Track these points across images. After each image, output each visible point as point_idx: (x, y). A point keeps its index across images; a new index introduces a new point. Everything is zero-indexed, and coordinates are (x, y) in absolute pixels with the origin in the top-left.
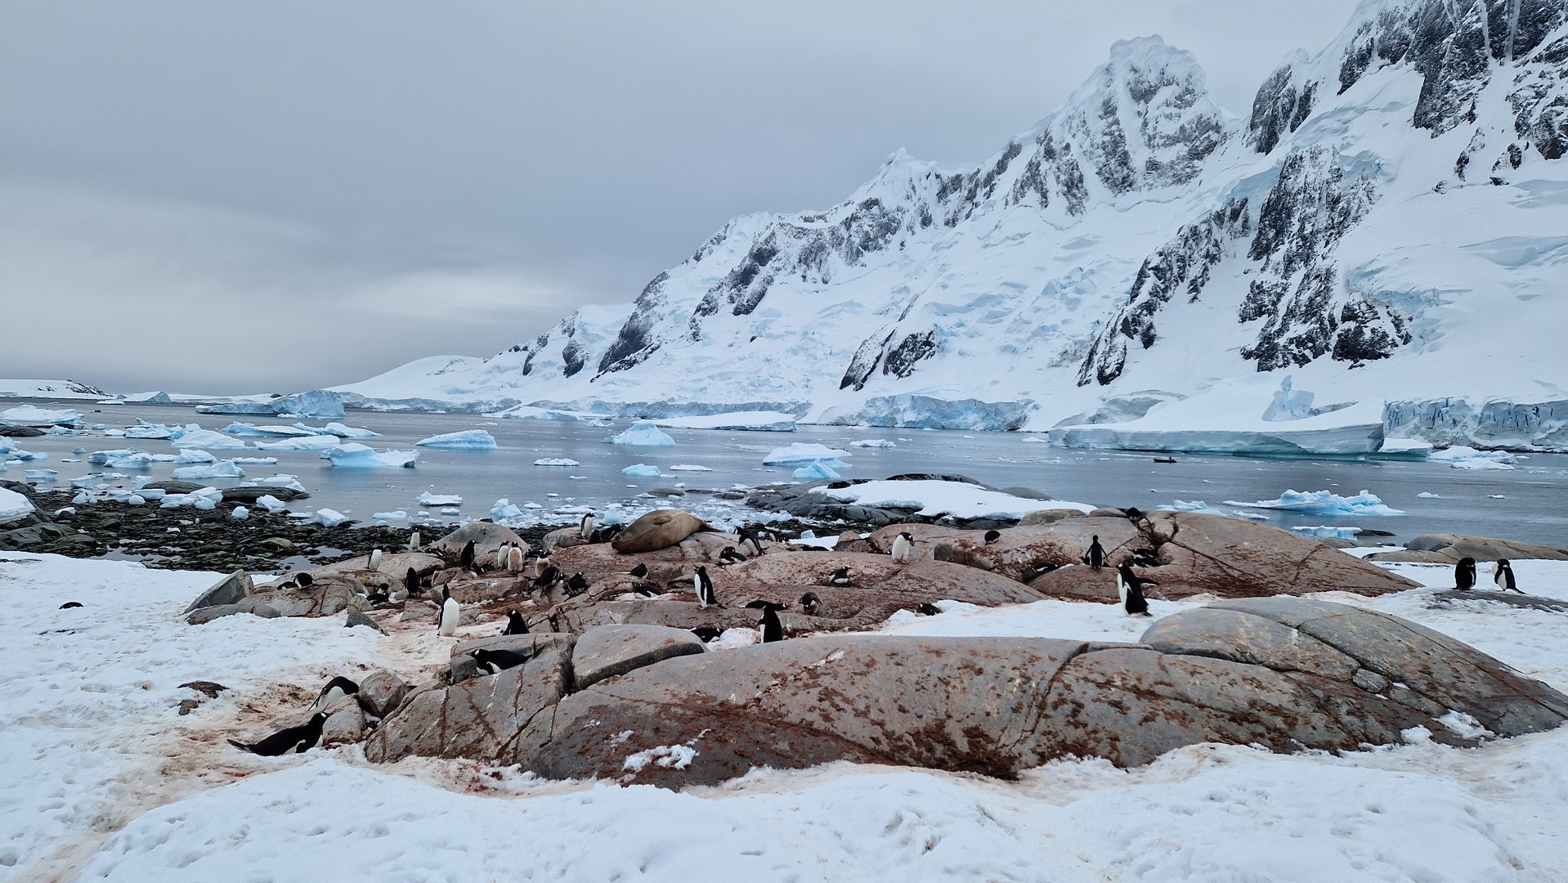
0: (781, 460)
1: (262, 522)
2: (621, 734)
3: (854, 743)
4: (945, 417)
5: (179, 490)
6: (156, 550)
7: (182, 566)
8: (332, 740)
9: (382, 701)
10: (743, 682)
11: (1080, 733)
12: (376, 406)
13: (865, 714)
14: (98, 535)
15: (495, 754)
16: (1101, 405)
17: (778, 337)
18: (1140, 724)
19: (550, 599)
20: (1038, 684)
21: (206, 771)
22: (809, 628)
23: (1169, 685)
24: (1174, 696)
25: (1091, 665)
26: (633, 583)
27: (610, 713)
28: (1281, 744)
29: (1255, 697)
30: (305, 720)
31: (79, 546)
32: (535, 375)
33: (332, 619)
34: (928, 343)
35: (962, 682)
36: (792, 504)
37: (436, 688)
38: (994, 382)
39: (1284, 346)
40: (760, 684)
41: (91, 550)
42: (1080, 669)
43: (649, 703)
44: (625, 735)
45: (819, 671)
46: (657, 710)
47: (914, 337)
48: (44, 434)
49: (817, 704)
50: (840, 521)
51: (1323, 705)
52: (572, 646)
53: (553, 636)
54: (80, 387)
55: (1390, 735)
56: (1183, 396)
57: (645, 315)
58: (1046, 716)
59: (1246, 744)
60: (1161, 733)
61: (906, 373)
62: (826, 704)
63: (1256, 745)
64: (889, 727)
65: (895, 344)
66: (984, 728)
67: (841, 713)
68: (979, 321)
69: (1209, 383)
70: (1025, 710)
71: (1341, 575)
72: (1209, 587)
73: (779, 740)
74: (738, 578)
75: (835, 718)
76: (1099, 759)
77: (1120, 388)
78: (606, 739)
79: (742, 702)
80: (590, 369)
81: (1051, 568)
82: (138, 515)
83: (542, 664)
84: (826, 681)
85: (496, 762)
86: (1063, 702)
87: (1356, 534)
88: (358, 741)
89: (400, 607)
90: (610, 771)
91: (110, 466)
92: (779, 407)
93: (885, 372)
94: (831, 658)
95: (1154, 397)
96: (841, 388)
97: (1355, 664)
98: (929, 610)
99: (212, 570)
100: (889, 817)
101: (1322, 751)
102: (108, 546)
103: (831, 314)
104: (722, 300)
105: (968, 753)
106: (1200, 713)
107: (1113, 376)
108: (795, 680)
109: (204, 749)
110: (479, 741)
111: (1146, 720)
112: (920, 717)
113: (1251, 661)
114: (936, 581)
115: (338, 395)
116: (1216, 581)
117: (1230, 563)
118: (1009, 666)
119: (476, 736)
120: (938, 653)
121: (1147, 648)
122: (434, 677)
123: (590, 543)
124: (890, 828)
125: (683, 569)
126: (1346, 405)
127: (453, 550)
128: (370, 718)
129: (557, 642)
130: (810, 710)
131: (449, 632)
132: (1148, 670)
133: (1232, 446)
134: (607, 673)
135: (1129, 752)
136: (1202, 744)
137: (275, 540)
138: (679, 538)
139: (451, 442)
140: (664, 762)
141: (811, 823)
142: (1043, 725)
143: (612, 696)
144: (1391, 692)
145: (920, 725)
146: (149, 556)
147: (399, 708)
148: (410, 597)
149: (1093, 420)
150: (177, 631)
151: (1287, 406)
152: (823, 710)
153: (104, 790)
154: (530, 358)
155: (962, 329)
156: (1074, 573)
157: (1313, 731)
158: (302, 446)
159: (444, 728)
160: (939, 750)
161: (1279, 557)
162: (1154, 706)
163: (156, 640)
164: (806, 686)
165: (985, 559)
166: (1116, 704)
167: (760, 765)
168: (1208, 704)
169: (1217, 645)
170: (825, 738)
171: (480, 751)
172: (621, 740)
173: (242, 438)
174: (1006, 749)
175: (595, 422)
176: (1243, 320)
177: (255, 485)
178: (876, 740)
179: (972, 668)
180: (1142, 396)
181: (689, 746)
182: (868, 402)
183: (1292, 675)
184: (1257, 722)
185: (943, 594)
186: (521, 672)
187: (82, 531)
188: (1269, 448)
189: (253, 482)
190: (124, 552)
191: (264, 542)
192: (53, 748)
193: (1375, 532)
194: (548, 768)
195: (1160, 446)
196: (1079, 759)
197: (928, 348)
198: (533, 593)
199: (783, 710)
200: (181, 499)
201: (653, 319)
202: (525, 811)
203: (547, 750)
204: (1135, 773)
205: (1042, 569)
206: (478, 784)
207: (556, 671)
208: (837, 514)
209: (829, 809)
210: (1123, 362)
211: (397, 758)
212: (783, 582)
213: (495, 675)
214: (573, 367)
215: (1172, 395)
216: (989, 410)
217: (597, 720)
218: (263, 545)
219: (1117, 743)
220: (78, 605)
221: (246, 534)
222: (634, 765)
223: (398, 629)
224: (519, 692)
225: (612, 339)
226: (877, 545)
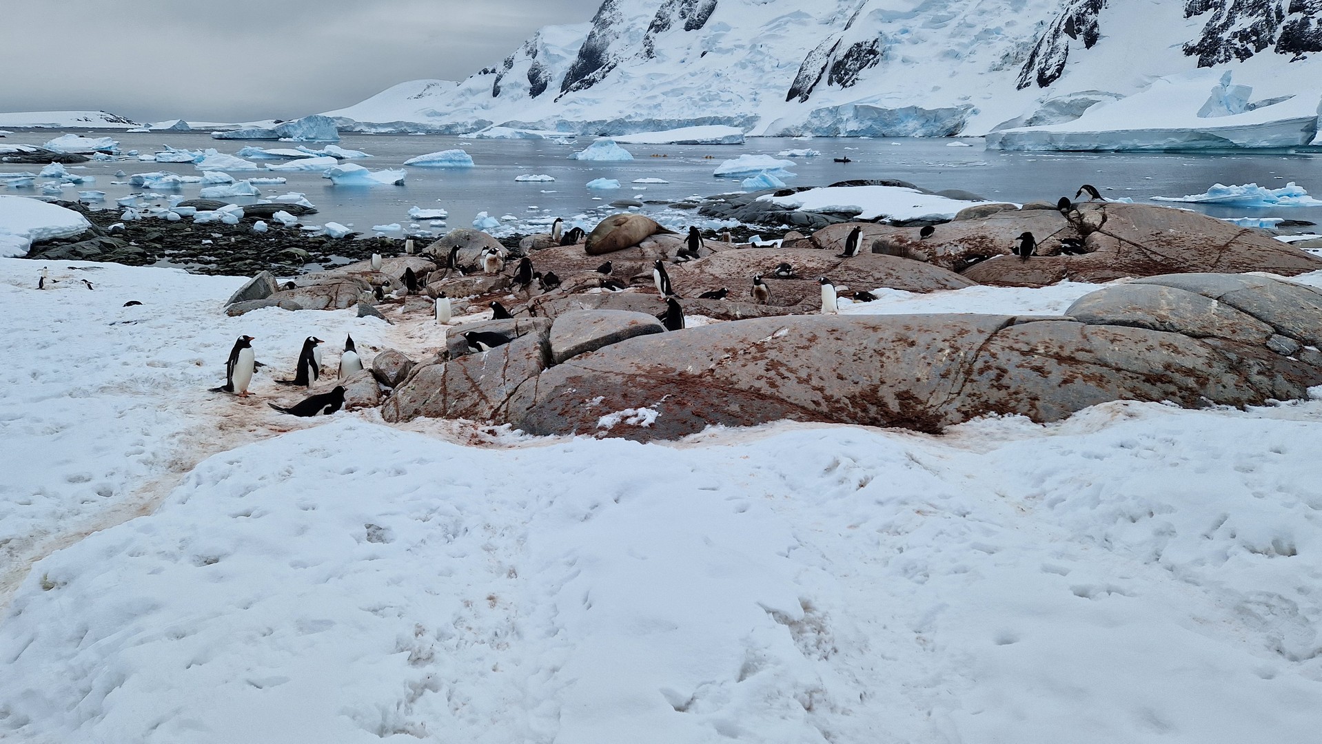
0: (730, 172)
1: (279, 234)
2: (594, 399)
3: (797, 405)
4: (886, 125)
5: (207, 207)
6: (195, 259)
7: (218, 272)
8: (355, 405)
9: (392, 374)
10: (698, 356)
11: (1003, 394)
12: (366, 129)
13: (807, 381)
14: (146, 247)
15: (489, 416)
16: (1038, 107)
17: (728, 51)
18: (1060, 386)
19: (528, 294)
20: (965, 354)
21: (255, 427)
22: (757, 315)
23: (1090, 351)
24: (1093, 360)
25: (1017, 336)
26: (600, 279)
27: (584, 382)
28: (1191, 400)
29: (1171, 361)
30: (330, 390)
31: (132, 256)
32: (504, 96)
33: (347, 311)
34: (872, 52)
35: (896, 353)
36: (741, 212)
37: (436, 363)
38: (936, 89)
39: (1227, 41)
40: (713, 357)
41: (142, 259)
42: (1005, 339)
43: (617, 374)
44: (597, 400)
45: (766, 346)
46: (625, 380)
47: (859, 45)
48: (88, 160)
49: (764, 373)
50: (785, 226)
51: (1236, 367)
52: (549, 328)
53: (531, 320)
54: (112, 117)
55: (1296, 392)
56: (1121, 95)
57: (601, 34)
58: (972, 381)
59: (1158, 401)
60: (1078, 392)
61: (850, 82)
62: (772, 373)
63: (1167, 402)
64: (828, 392)
65: (840, 54)
66: (914, 392)
67: (786, 380)
68: (924, 26)
69: (1147, 80)
70: (952, 376)
71: (1262, 257)
72: (1132, 272)
73: (731, 403)
74: (692, 273)
75: (780, 385)
76: (1018, 416)
77: (1059, 90)
78: (582, 403)
79: (698, 373)
80: (553, 89)
81: (982, 259)
82: (177, 230)
83: (524, 343)
84: (772, 354)
85: (490, 422)
86: (989, 368)
87: (1278, 225)
88: (376, 405)
89: (401, 302)
90: (587, 428)
91: (147, 187)
92: (729, 121)
93: (830, 83)
94: (777, 335)
95: (1092, 97)
96: (787, 100)
97: (1270, 330)
98: (866, 297)
99: (242, 275)
100: (828, 461)
101: (1229, 407)
102: (156, 256)
103: (778, 26)
104: (674, 16)
105: (898, 413)
106: (1117, 375)
107: (1053, 77)
108: (745, 353)
109: (251, 411)
110: (475, 405)
111: (1065, 382)
112: (857, 383)
113: (1171, 329)
114: (873, 272)
115: (332, 120)
116: (1139, 266)
117: (1154, 249)
118: (939, 338)
119: (473, 402)
120: (875, 329)
121: (1070, 320)
122: (435, 356)
123: (561, 246)
124: (828, 470)
125: (644, 267)
126: (1283, 99)
127: (443, 254)
128: (384, 388)
129: (536, 325)
130: (758, 379)
131: (445, 321)
132: (1071, 340)
133: (1164, 144)
134: (580, 349)
135: (1047, 410)
136: (1116, 401)
137: (293, 250)
138: (639, 239)
139: (434, 161)
140: (632, 421)
141: (759, 468)
142: (968, 388)
143: (585, 368)
144: (1302, 354)
145: (856, 390)
146: (190, 264)
147: (407, 379)
148: (409, 294)
149: (1030, 123)
150: (219, 321)
151: (1224, 102)
152: (770, 378)
153: (175, 440)
154: (498, 80)
155: (906, 36)
156: (1002, 263)
157: (1223, 390)
158: (306, 167)
159: (445, 395)
160: (873, 410)
161: (1203, 242)
162: (1074, 369)
163: (203, 328)
164: (755, 358)
165: (920, 253)
166: (1038, 369)
167: (714, 424)
168: (1125, 367)
169: (1139, 316)
170: (771, 401)
171: (477, 413)
172: (594, 404)
173: (253, 161)
174: (934, 409)
175: (560, 140)
176: (1189, 15)
177: (270, 202)
178: (816, 403)
179: (905, 341)
180: (1080, 97)
181: (653, 408)
182: (812, 113)
183: (1206, 341)
184: (1170, 382)
185: (879, 283)
186: (506, 349)
187: (132, 243)
188: (1202, 144)
189: (268, 200)
190: (169, 261)
191: (283, 251)
192: (131, 409)
193: (1296, 222)
194: (534, 426)
195: (1094, 146)
196: (1000, 416)
197: (872, 56)
198: (514, 289)
199: (734, 379)
200: (210, 215)
201: (609, 38)
202: (517, 459)
203: (532, 412)
204: (1051, 427)
205: (973, 260)
206: (477, 439)
207: (536, 348)
208: (782, 219)
209: (775, 456)
210: (1064, 62)
211: (408, 419)
212: (733, 276)
213: (484, 353)
214: (537, 88)
215: (1111, 95)
216: (929, 117)
217: (573, 387)
218: (284, 254)
219: (1036, 402)
220: (139, 303)
221: (267, 245)
222: (606, 423)
223: (401, 320)
224: (506, 366)
225: (572, 59)
226: (819, 243)
